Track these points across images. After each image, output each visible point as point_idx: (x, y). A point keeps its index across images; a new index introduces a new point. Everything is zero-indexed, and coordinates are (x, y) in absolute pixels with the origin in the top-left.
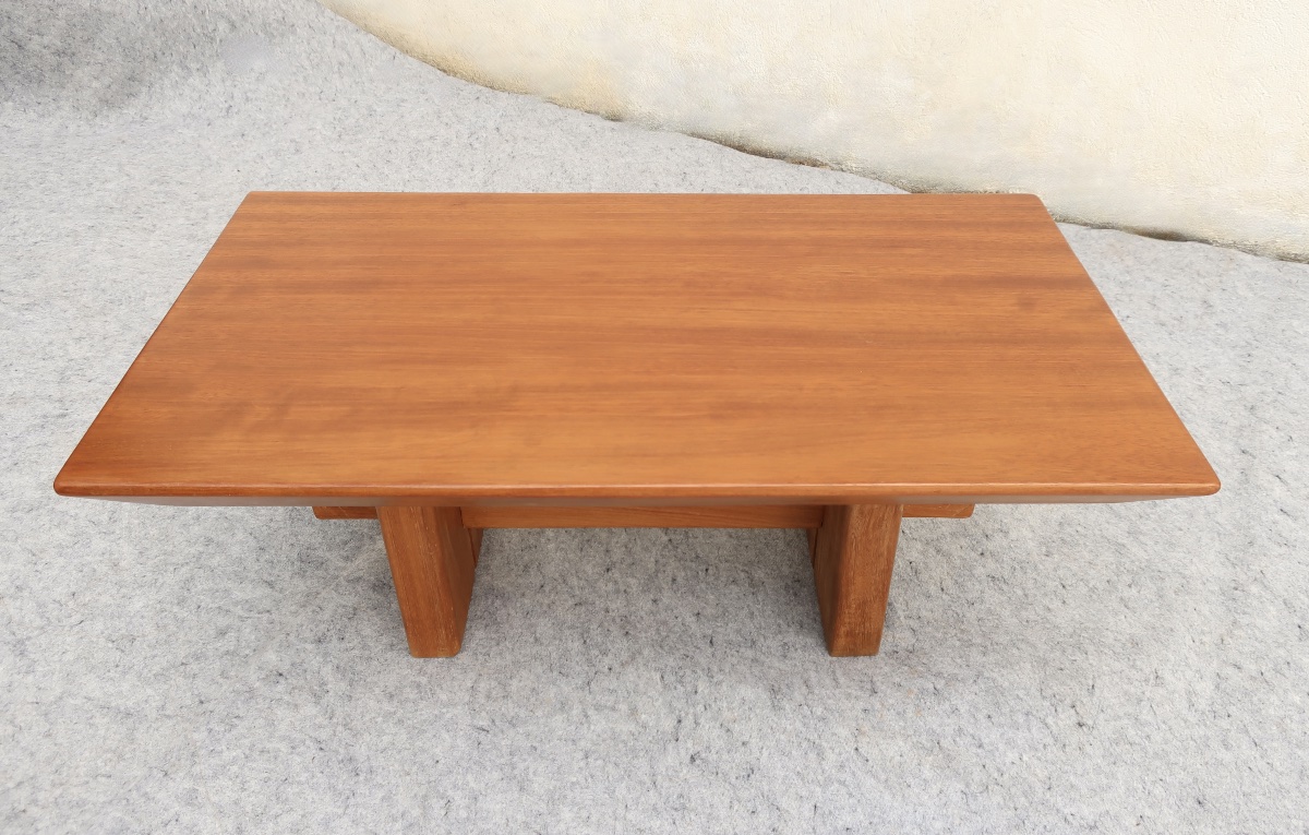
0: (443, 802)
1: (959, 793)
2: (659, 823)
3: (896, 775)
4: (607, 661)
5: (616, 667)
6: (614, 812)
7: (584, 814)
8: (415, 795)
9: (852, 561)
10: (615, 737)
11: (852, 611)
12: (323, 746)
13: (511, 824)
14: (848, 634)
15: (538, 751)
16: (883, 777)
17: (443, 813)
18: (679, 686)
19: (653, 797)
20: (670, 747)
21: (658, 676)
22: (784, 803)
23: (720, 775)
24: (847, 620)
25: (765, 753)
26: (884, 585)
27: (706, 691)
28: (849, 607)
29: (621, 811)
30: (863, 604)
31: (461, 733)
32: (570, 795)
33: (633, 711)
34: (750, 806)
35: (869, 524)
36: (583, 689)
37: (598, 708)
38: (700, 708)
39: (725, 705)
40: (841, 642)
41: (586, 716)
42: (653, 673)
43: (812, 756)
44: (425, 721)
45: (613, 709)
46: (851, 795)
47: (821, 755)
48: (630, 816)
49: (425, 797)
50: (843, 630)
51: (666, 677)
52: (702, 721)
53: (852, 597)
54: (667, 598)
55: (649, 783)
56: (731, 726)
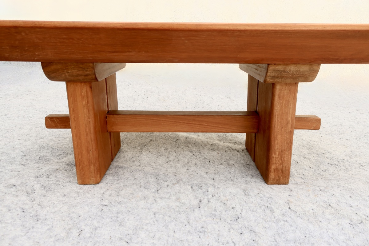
0: (78, 231)
1: (348, 224)
2: (191, 237)
3: (313, 217)
4: (166, 184)
5: (170, 185)
6: (168, 234)
7: (152, 235)
8: (65, 228)
9: (276, 126)
10: (169, 207)
11: (277, 156)
12: (24, 211)
13: (112, 238)
14: (276, 170)
15: (131, 212)
16: (306, 218)
17: (78, 234)
18: (200, 190)
19: (188, 228)
20: (196, 210)
21: (190, 187)
22: (257, 230)
23: (222, 220)
24: (274, 162)
25: (244, 211)
26: (290, 141)
27: (213, 191)
28: (275, 154)
29: (171, 233)
30: (281, 152)
31: (94, 207)
32: (145, 227)
33: (178, 199)
34: (240, 231)
35: (283, 104)
36: (155, 192)
37: (161, 198)
38: (210, 196)
39: (222, 195)
40: (272, 175)
41: (156, 201)
42: (188, 186)
43: (268, 211)
44: (77, 203)
45: (169, 198)
46: (291, 226)
47: (272, 211)
48: (176, 235)
49: (70, 229)
50: (273, 168)
51: (193, 187)
52: (211, 200)
53: (276, 147)
54: (193, 168)
55: (186, 222)
56: (225, 202)
